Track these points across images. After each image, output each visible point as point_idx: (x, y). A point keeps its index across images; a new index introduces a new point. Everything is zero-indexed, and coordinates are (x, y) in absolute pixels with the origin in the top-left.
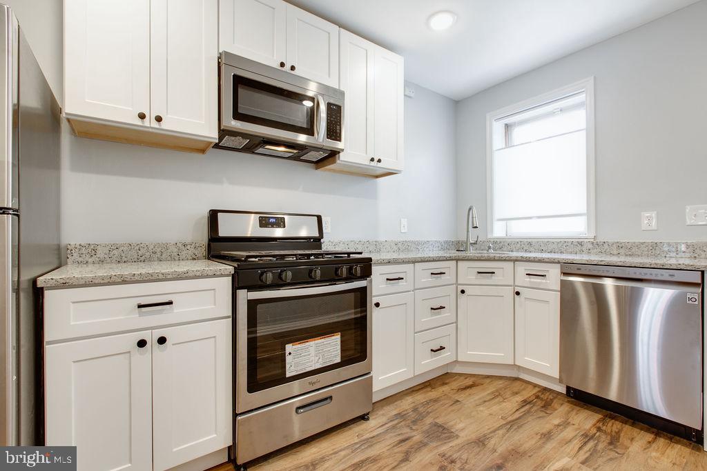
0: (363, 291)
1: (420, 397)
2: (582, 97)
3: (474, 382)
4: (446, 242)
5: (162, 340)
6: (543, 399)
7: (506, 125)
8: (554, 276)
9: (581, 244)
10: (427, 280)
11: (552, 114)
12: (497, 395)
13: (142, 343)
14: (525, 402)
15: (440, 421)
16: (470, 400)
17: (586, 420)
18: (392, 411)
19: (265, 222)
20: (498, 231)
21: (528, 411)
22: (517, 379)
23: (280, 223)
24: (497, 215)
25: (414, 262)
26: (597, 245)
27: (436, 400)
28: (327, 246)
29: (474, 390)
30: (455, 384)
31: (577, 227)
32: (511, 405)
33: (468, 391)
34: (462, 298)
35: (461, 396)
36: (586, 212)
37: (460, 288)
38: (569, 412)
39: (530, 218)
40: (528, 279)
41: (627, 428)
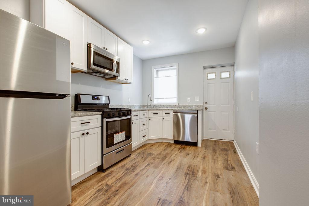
0: (130, 119)
1: (141, 150)
2: (176, 67)
3: (153, 145)
4: (140, 105)
5: (87, 133)
6: (169, 145)
7: (157, 70)
8: (172, 114)
9: (176, 105)
10: (142, 116)
11: (168, 69)
12: (159, 146)
13: (83, 134)
14: (166, 146)
15: (149, 153)
16: (154, 148)
17: (179, 146)
18: (136, 153)
19: (94, 98)
20: (155, 102)
21: (167, 147)
22: (163, 142)
23: (98, 99)
24: (155, 97)
25: (139, 111)
26: (179, 106)
27: (146, 149)
28: (111, 106)
29: (153, 146)
30: (148, 146)
31: (174, 101)
32: (163, 147)
33: (152, 146)
34: (150, 121)
35: (151, 147)
36: (176, 97)
37: (149, 118)
38: (175, 146)
39: (164, 98)
40: (165, 115)
41: (186, 146)
